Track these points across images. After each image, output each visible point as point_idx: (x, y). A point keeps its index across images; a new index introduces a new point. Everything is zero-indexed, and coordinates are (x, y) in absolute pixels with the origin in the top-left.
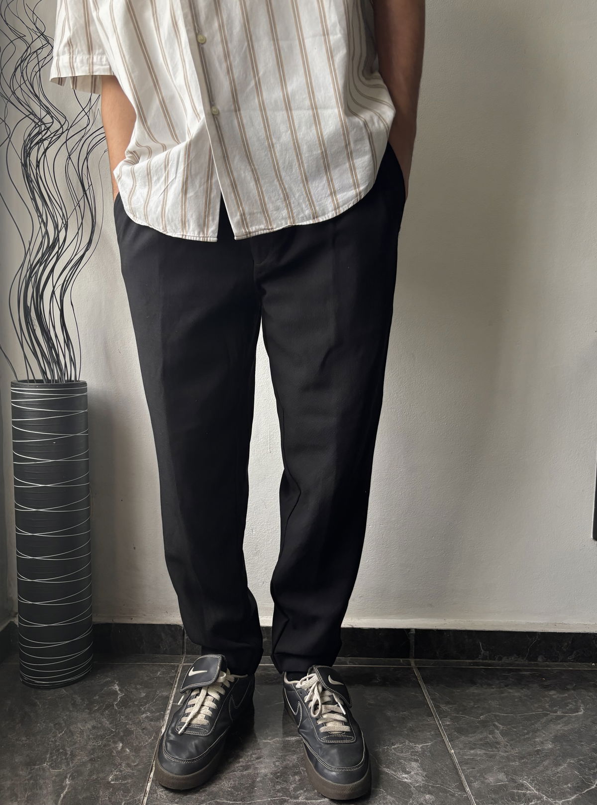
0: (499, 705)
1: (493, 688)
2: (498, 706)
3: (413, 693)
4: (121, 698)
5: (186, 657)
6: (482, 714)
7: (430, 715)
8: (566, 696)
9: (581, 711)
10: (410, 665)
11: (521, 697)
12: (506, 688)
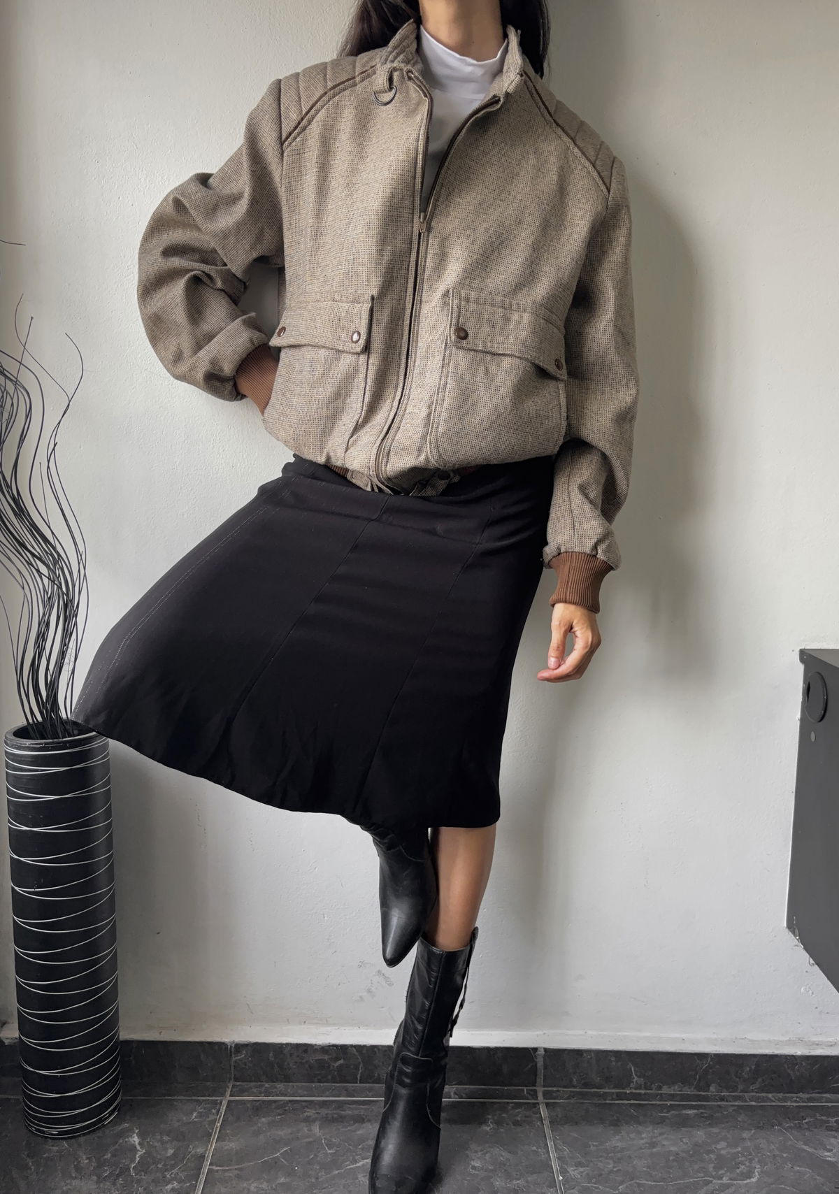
0: (648, 1167)
1: (642, 1139)
2: (645, 1169)
3: (534, 1148)
4: (140, 1156)
5: (233, 1086)
6: (622, 1183)
7: (552, 1184)
8: (739, 1152)
9: (756, 1176)
10: (537, 1098)
11: (678, 1154)
12: (659, 1138)
